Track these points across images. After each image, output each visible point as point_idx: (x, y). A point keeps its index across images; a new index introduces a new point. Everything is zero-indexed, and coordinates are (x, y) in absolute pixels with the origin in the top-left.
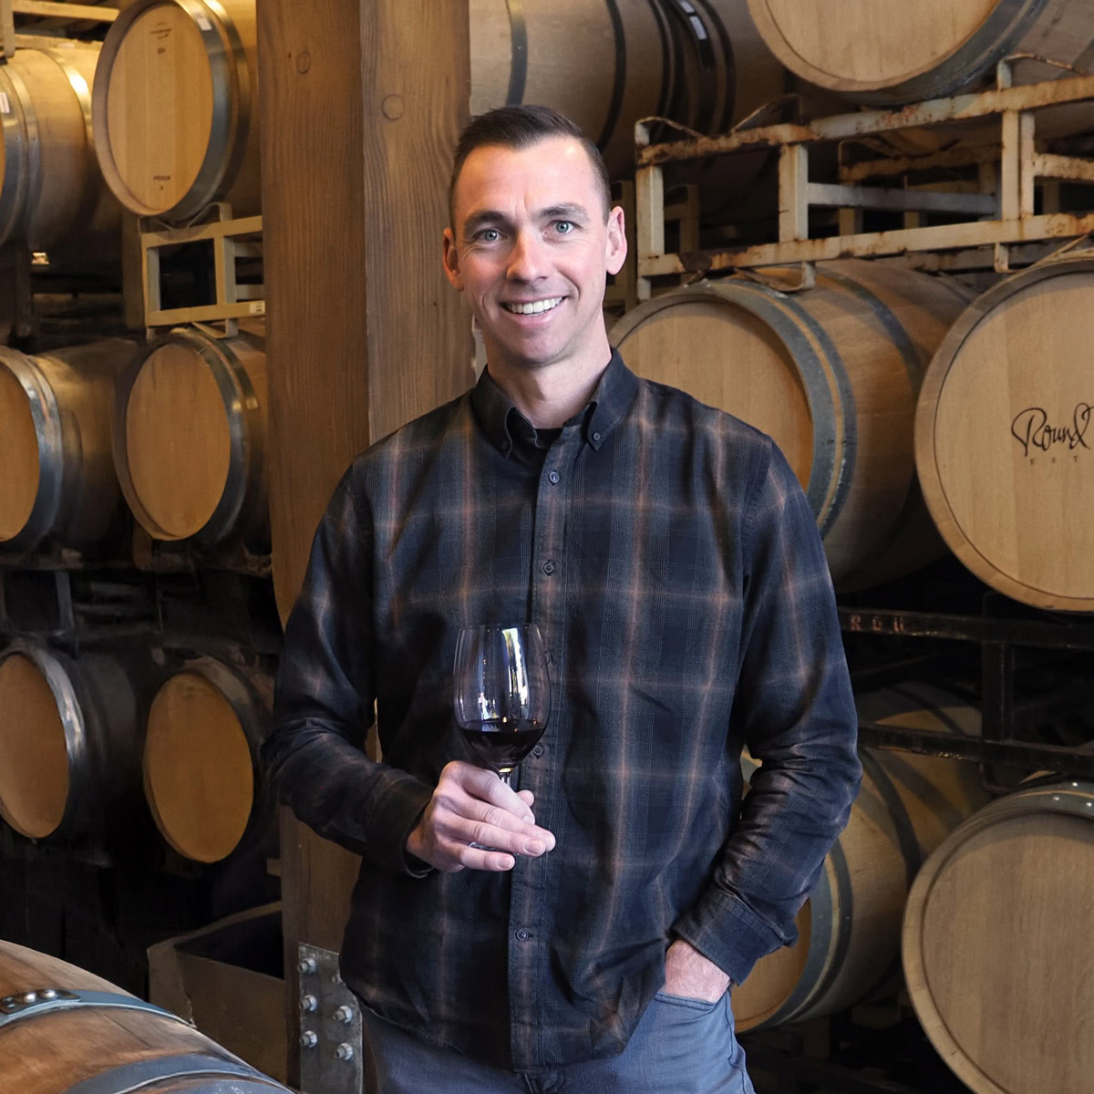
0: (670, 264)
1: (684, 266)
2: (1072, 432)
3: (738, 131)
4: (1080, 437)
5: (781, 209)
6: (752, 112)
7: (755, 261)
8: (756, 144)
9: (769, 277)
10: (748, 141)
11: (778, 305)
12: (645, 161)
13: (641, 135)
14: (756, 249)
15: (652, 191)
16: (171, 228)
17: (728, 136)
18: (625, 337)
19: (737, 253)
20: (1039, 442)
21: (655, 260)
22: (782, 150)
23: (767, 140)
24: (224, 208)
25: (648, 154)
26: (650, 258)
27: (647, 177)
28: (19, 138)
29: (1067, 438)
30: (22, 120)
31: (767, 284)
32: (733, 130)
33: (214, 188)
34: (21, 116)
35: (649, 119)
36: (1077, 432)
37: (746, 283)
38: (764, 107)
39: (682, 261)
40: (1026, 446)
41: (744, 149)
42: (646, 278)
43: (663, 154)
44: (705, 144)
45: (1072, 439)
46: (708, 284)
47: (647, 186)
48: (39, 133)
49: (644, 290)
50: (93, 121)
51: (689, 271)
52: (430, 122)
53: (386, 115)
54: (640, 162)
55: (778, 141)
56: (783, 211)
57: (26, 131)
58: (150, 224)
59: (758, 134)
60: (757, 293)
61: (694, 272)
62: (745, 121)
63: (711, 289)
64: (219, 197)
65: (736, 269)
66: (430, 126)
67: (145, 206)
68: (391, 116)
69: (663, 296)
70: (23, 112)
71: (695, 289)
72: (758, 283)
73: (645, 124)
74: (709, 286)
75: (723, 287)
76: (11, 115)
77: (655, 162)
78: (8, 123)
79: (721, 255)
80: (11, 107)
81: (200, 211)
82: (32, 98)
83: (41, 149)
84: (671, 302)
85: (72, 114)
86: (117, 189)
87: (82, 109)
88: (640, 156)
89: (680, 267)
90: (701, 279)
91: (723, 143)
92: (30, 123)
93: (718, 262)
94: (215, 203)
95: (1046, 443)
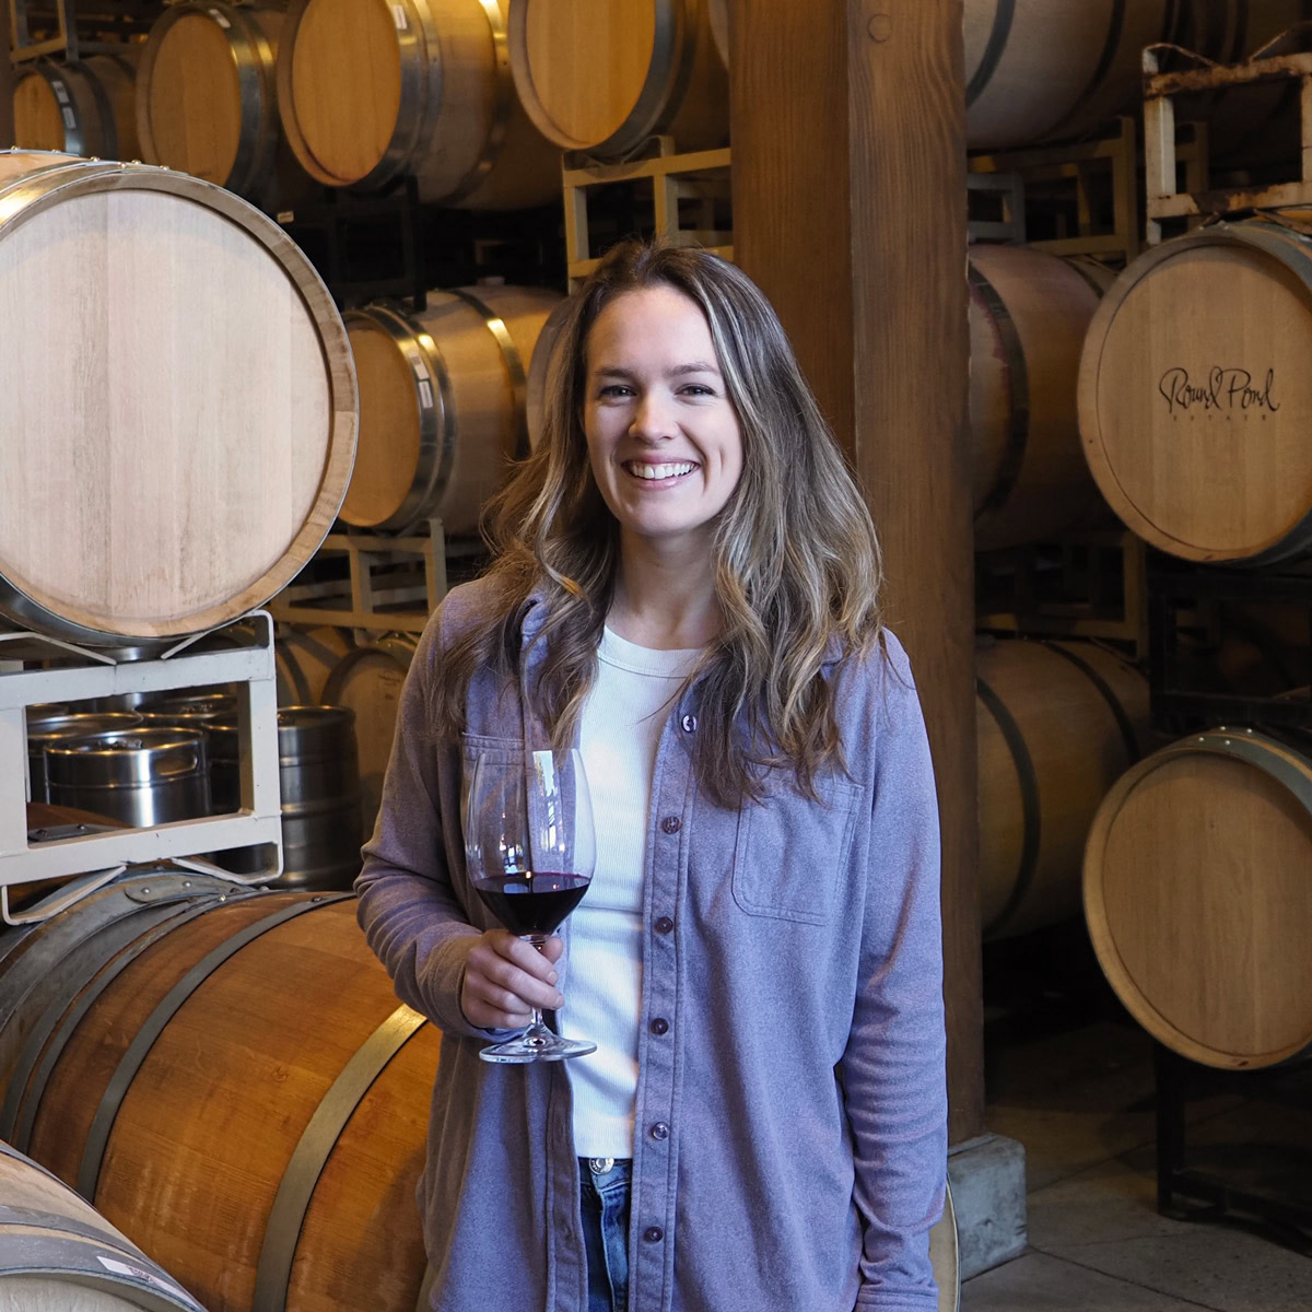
0: (1183, 205)
1: (1199, 207)
2: (1208, 393)
3: (1256, 59)
4: (1214, 398)
5: (1304, 145)
6: (1271, 38)
7: (1276, 201)
8: (1278, 74)
9: (1291, 219)
10: (1267, 70)
11: (1303, 249)
12: (1154, 91)
13: (1149, 63)
14: (1278, 188)
15: (1162, 124)
16: (602, 165)
17: (1246, 64)
18: (1134, 285)
19: (1256, 192)
20: (1181, 400)
21: (1167, 201)
22: (1304, 81)
23: (1287, 70)
24: (665, 142)
25: (1157, 84)
26: (1160, 198)
27: (1156, 109)
28: (418, 59)
29: (1204, 399)
30: (421, 39)
31: (1290, 227)
32: (1251, 59)
33: (654, 118)
34: (420, 33)
35: (1159, 45)
36: (1212, 393)
37: (1267, 225)
38: (1284, 34)
39: (1196, 201)
40: (1171, 403)
41: (1263, 80)
42: (1156, 220)
43: (1174, 84)
44: (1219, 73)
45: (1207, 400)
46: (1227, 227)
47: (1156, 119)
48: (441, 54)
49: (1153, 233)
50: (509, 42)
51: (1204, 214)
52: (919, 43)
53: (872, 37)
54: (1149, 92)
55: (1299, 71)
56: (1307, 147)
57: (426, 50)
58: (576, 159)
59: (1279, 62)
60: (1279, 236)
61: (1210, 214)
62: (1264, 48)
63: (1228, 230)
64: (660, 129)
65: (1255, 211)
66: (919, 48)
67: (569, 138)
68: (878, 38)
69: (1176, 239)
70: (423, 29)
71: (1212, 230)
72: (1280, 225)
73: (1153, 52)
74: (1226, 228)
75: (1243, 230)
76: (408, 31)
77: (1165, 92)
78: (406, 41)
79: (1239, 195)
80: (408, 23)
81: (637, 144)
82: (432, 12)
83: (443, 72)
84: (1184, 246)
85: (479, 31)
86: (537, 118)
87: (491, 26)
88: (1149, 86)
89: (1194, 209)
90: (1216, 222)
91: (1237, 73)
92: (431, 41)
93: (1236, 203)
94: (653, 137)
95: (1187, 401)
